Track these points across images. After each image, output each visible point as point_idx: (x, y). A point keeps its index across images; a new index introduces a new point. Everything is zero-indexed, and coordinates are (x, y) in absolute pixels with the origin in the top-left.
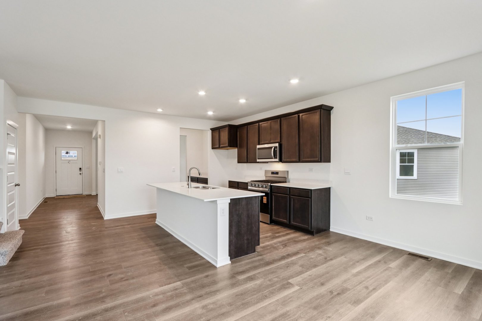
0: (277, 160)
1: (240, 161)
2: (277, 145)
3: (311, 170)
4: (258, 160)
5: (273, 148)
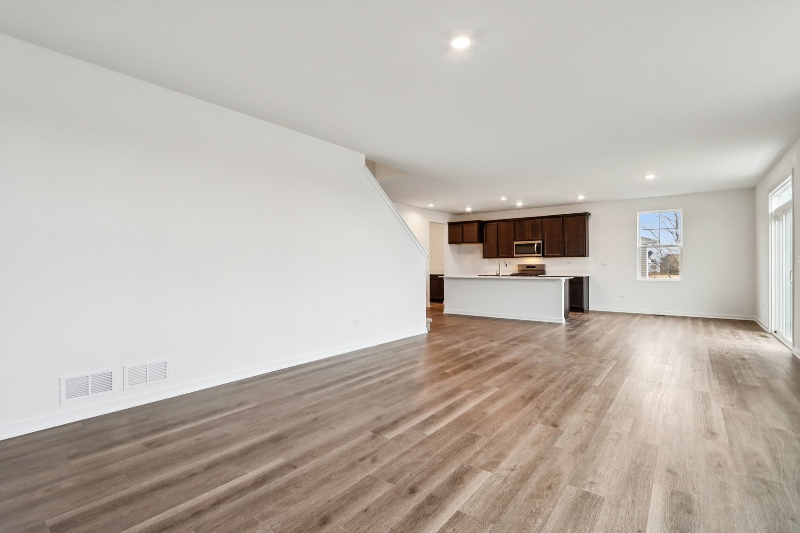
0: (541, 255)
1: (486, 255)
2: (540, 242)
3: (570, 263)
4: (515, 255)
5: (536, 245)
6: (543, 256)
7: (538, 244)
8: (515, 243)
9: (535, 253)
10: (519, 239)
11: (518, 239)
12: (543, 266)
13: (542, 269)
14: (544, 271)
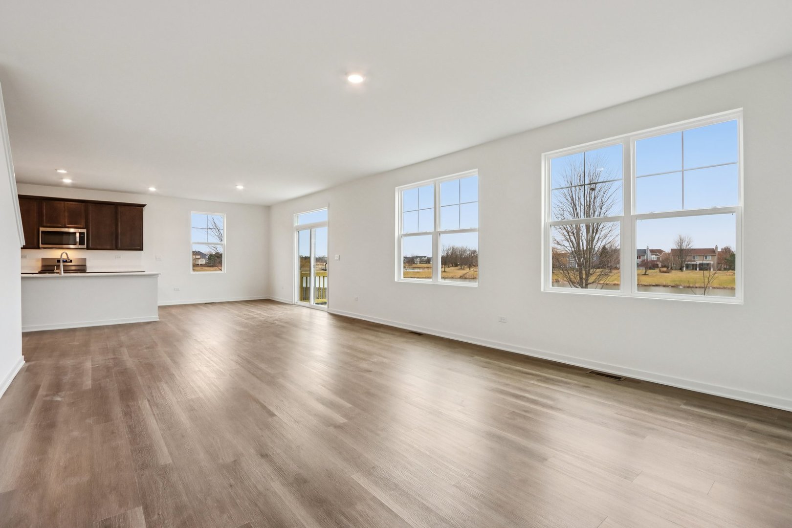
2: (84, 231)
4: (41, 245)
5: (78, 235)
6: (88, 248)
7: (80, 233)
8: (41, 229)
9: (76, 244)
10: (49, 225)
11: (45, 224)
12: (85, 260)
13: (83, 264)
14: (85, 266)
